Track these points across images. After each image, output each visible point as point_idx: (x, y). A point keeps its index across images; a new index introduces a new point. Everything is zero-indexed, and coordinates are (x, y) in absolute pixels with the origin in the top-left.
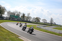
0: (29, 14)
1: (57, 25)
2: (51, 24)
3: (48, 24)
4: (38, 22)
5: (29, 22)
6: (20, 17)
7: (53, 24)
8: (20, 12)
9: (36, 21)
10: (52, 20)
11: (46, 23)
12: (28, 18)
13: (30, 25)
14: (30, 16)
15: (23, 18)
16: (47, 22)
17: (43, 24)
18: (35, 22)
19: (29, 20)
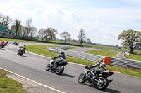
0: (30, 21)
1: (94, 44)
2: (82, 43)
3: (74, 43)
4: (51, 39)
5: (32, 39)
6: (10, 28)
7: (85, 42)
9: (46, 37)
10: (82, 34)
11: (70, 40)
12: (28, 29)
13: (33, 46)
15: (17, 30)
17: (63, 42)
18: (44, 40)
19: (29, 34)
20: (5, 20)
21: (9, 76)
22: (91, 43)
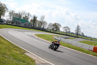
0: (43, 17)
1: (86, 37)
2: (77, 35)
3: (72, 35)
4: (56, 31)
5: (43, 30)
6: (29, 21)
7: (80, 35)
8: (29, 14)
9: (53, 29)
10: (78, 28)
11: (69, 32)
12: (41, 23)
13: (44, 35)
14: (44, 20)
15: (34, 22)
16: (71, 32)
17: (65, 34)
18: (52, 31)
19: (42, 26)
20: (27, 15)
21: (27, 54)
22: (84, 36)
